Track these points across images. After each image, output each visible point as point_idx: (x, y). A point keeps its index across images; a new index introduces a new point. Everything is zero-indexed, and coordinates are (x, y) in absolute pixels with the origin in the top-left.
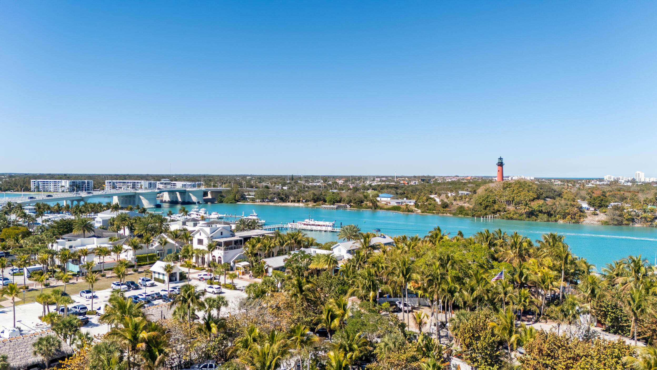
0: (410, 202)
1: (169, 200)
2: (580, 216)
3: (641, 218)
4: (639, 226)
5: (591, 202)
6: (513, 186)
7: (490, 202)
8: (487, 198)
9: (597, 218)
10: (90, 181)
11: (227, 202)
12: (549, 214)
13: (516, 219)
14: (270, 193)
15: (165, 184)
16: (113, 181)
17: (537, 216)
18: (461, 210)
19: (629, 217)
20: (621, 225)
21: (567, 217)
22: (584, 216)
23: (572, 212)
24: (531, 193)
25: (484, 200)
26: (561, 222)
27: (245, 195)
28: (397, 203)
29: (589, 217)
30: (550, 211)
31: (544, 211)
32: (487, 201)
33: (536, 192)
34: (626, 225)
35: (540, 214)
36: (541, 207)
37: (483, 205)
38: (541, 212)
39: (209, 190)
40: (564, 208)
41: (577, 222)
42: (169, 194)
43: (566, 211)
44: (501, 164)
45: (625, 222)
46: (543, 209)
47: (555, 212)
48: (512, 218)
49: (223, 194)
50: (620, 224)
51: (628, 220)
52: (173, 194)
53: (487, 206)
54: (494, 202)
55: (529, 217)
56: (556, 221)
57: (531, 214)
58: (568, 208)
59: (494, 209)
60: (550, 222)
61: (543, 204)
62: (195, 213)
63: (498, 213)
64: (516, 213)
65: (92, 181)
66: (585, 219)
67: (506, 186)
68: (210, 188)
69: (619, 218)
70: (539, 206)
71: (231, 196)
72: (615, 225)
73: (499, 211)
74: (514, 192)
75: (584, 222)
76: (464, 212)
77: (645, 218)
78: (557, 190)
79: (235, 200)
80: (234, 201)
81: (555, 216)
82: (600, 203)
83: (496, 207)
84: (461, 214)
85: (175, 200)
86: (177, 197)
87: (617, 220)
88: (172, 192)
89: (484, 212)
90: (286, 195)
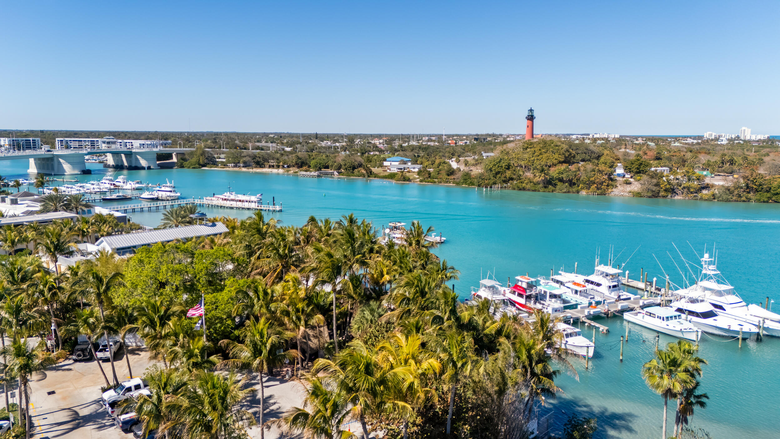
0: (414, 168)
1: (114, 164)
2: (608, 186)
3: (684, 188)
4: (679, 198)
5: (627, 167)
6: (535, 146)
7: (502, 167)
8: (499, 162)
9: (629, 188)
10: (36, 139)
11: (189, 167)
12: (571, 183)
13: (529, 190)
14: (243, 155)
15: (108, 143)
16: (66, 139)
17: (555, 185)
18: (467, 179)
19: (668, 186)
20: (657, 197)
21: (592, 187)
22: (613, 186)
23: (598, 180)
24: (556, 156)
25: (495, 165)
26: (584, 193)
27: (214, 157)
28: (399, 169)
29: (619, 187)
30: (572, 179)
31: (565, 179)
32: (498, 166)
33: (563, 154)
34: (664, 197)
35: (559, 183)
36: (562, 173)
37: (494, 172)
38: (561, 180)
39: (175, 151)
40: (589, 175)
41: (603, 194)
42: (113, 157)
43: (591, 179)
44: (531, 118)
45: (662, 193)
46: (564, 176)
47: (578, 180)
48: (524, 189)
49: (187, 157)
50: (655, 195)
51: (666, 190)
52: (117, 157)
53: (497, 173)
54: (508, 167)
55: (545, 187)
56: (578, 192)
57: (549, 183)
58: (595, 174)
59: (505, 177)
60: (571, 194)
61: (564, 170)
62: (107, 182)
63: (510, 181)
64: (531, 182)
65: (39, 139)
66: (614, 190)
67: (526, 145)
68: (175, 149)
69: (654, 188)
70: (559, 173)
71: (194, 160)
72: (650, 197)
73: (512, 179)
74: (536, 154)
75: (612, 194)
76: (469, 181)
77: (688, 188)
78: (596, 152)
79: (199, 164)
80: (197, 166)
81: (578, 186)
82: (638, 169)
83: (508, 174)
84: (466, 183)
85: (120, 165)
86: (122, 161)
87: (653, 191)
88: (116, 154)
89: (493, 180)
90: (263, 158)
